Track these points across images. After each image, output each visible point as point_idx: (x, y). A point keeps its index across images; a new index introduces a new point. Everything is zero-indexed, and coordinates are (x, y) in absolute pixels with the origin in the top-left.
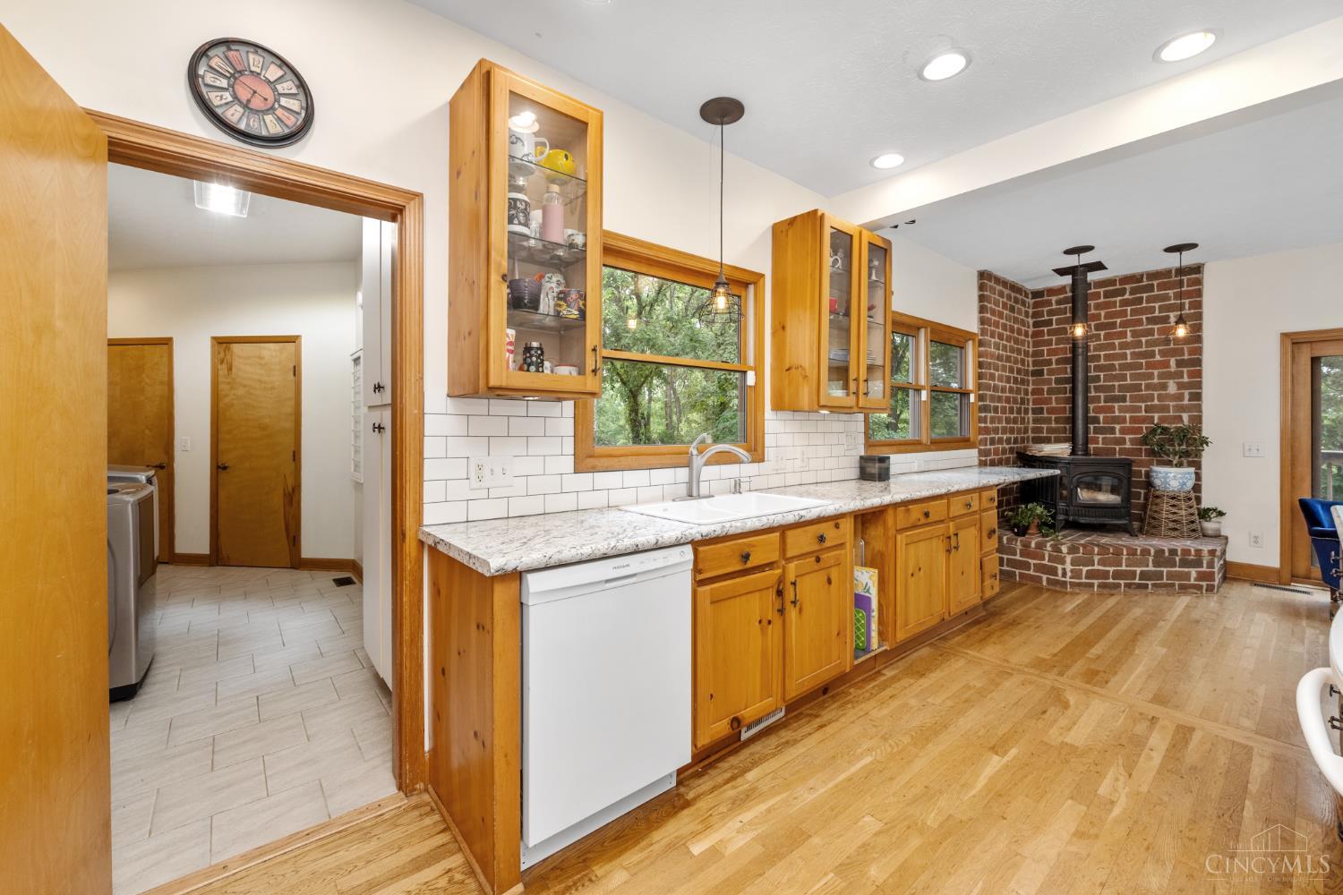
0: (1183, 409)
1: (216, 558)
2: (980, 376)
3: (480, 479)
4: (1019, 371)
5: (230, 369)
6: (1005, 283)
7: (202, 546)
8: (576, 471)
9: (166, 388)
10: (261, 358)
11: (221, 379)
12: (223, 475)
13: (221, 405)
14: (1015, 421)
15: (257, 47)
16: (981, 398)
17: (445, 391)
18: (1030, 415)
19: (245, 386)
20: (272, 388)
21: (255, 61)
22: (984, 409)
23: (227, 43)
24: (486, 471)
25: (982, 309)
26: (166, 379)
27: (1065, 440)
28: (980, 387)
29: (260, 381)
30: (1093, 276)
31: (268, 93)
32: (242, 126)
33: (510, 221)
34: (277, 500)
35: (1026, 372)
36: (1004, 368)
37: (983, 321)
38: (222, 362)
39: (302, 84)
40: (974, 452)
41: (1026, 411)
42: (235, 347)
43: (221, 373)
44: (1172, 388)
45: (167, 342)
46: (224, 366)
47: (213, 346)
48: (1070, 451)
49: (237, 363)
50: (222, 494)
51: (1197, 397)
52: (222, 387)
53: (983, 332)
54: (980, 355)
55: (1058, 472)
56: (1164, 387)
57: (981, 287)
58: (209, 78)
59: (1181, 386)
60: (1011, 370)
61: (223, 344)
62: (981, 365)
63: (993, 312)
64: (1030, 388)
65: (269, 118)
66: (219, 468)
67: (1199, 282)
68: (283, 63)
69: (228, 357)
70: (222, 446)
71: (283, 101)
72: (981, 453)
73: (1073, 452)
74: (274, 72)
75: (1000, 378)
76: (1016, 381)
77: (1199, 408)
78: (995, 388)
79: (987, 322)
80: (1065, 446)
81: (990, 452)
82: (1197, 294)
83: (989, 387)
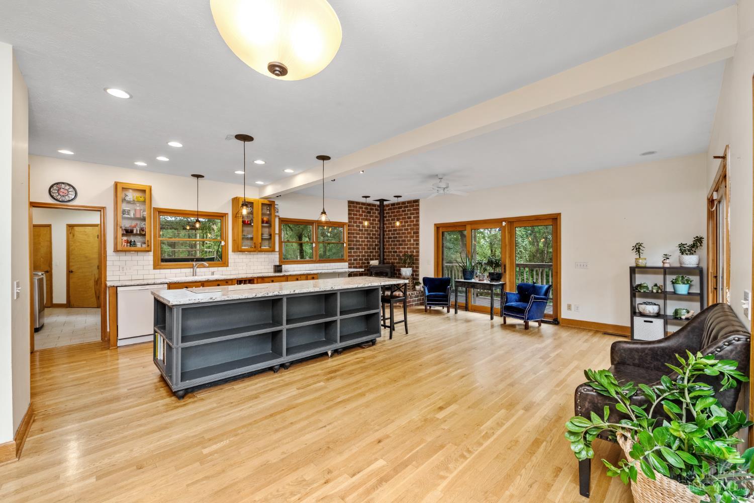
0: (414, 248)
1: (69, 305)
2: (349, 237)
3: (123, 271)
4: (374, 235)
5: (74, 236)
6: (363, 204)
7: (64, 301)
8: (154, 269)
9: (49, 243)
10: (85, 232)
11: (70, 240)
12: (71, 275)
13: (70, 249)
14: (366, 252)
15: (63, 183)
16: (349, 245)
17: (113, 250)
19: (79, 242)
20: (90, 243)
21: (63, 186)
22: (349, 249)
23: (57, 184)
24: (125, 269)
25: (349, 214)
26: (49, 239)
27: (376, 259)
28: (349, 241)
29: (85, 240)
30: (385, 203)
31: (66, 192)
32: (60, 200)
33: (124, 214)
34: (92, 283)
35: (379, 235)
36: (363, 234)
37: (350, 218)
38: (71, 233)
39: (74, 188)
40: (347, 263)
42: (76, 228)
43: (70, 237)
44: (412, 242)
45: (49, 226)
46: (71, 235)
47: (67, 228)
48: (378, 263)
49: (76, 233)
50: (71, 281)
51: (418, 244)
52: (70, 242)
53: (350, 222)
54: (348, 230)
55: (364, 270)
56: (410, 241)
57: (349, 206)
58: (53, 191)
59: (414, 241)
60: (368, 234)
61: (71, 227)
62: (349, 233)
63: (354, 214)
65: (67, 197)
66: (70, 272)
67: (418, 205)
68: (69, 185)
69: (73, 231)
70: (71, 264)
71: (70, 193)
72: (349, 264)
73: (380, 263)
74: (67, 187)
75: (361, 238)
76: (371, 238)
77: (418, 248)
78: (357, 241)
79: (353, 218)
80: (377, 261)
81: (353, 264)
82: (418, 209)
83: (353, 241)
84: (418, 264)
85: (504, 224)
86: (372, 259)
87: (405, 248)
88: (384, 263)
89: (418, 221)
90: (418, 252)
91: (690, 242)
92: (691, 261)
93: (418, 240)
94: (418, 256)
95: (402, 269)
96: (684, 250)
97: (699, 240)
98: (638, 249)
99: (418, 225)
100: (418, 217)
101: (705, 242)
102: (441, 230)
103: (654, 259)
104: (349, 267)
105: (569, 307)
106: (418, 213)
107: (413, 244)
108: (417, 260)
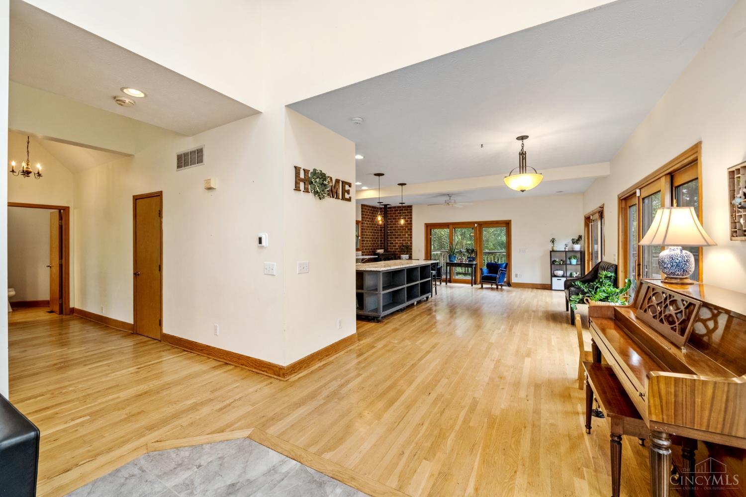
0: (408, 241)
2: (362, 232)
4: (375, 230)
6: (370, 207)
14: (374, 244)
16: (362, 238)
18: (379, 242)
22: (362, 241)
25: (362, 214)
28: (362, 235)
30: (388, 206)
35: (378, 230)
36: (370, 230)
37: (362, 217)
41: (378, 241)
44: (407, 236)
51: (411, 238)
53: (362, 220)
54: (362, 226)
55: (377, 256)
56: (405, 235)
57: (362, 208)
59: (408, 235)
60: (373, 230)
62: (362, 229)
63: (366, 215)
64: (379, 234)
67: (411, 210)
73: (385, 252)
75: (368, 232)
76: (374, 233)
77: (411, 240)
78: (367, 235)
79: (364, 217)
80: (383, 250)
81: (365, 252)
82: (411, 212)
83: (364, 235)
84: (411, 252)
85: (476, 225)
86: (379, 249)
87: (400, 241)
88: (387, 252)
89: (411, 221)
90: (411, 243)
91: (577, 238)
92: (577, 247)
93: (411, 235)
94: (411, 246)
95: (402, 255)
96: (575, 242)
97: (580, 237)
98: (553, 241)
99: (411, 224)
100: (411, 218)
101: (583, 238)
102: (429, 227)
103: (560, 247)
104: (362, 255)
105: (516, 276)
106: (411, 215)
107: (408, 238)
108: (411, 249)
